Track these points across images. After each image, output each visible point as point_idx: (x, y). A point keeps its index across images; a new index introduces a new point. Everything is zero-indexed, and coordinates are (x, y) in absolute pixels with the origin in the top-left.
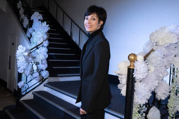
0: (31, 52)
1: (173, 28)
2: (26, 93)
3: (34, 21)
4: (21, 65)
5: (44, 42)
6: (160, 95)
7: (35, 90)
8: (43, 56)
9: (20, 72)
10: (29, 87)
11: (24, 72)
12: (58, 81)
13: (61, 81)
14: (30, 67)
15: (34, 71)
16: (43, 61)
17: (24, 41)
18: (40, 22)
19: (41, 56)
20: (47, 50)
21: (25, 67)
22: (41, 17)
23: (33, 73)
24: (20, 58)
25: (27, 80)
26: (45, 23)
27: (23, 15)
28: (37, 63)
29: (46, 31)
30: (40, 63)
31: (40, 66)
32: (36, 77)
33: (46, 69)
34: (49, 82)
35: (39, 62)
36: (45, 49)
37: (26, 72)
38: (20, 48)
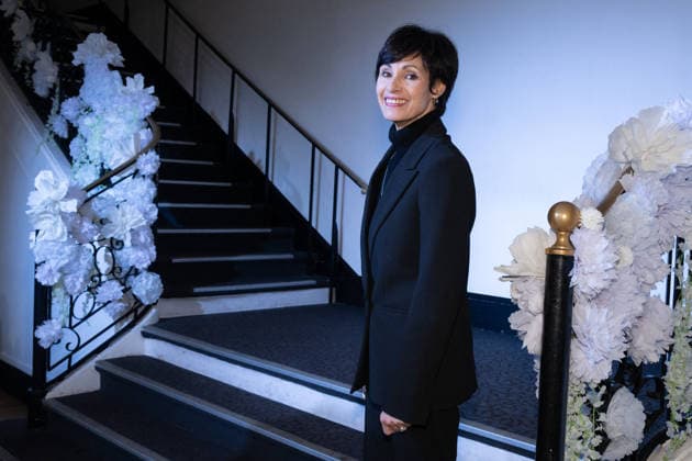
0: (88, 200)
1: (681, 111)
2: (71, 369)
3: (87, 69)
4: (51, 253)
5: (143, 158)
6: (645, 347)
7: (108, 354)
8: (137, 211)
9: (44, 283)
10: (82, 343)
11: (61, 283)
12: (196, 312)
13: (206, 313)
14: (85, 262)
15: (100, 275)
16: (139, 235)
17: (38, 151)
18: (116, 74)
19: (129, 216)
20: (153, 191)
21: (67, 261)
22: (115, 55)
23: (100, 284)
24: (44, 222)
25: (72, 314)
26: (140, 78)
27: (31, 46)
28: (114, 242)
29: (147, 114)
30: (127, 243)
31: (125, 256)
32: (109, 302)
33: (152, 268)
34: (161, 320)
35: (122, 238)
36: (145, 187)
37: (68, 280)
38: (45, 182)
